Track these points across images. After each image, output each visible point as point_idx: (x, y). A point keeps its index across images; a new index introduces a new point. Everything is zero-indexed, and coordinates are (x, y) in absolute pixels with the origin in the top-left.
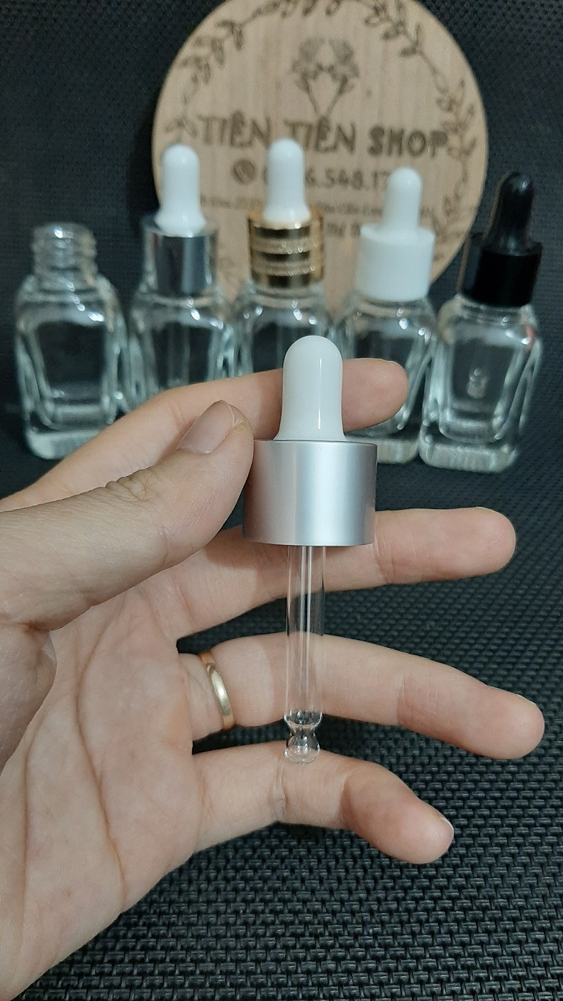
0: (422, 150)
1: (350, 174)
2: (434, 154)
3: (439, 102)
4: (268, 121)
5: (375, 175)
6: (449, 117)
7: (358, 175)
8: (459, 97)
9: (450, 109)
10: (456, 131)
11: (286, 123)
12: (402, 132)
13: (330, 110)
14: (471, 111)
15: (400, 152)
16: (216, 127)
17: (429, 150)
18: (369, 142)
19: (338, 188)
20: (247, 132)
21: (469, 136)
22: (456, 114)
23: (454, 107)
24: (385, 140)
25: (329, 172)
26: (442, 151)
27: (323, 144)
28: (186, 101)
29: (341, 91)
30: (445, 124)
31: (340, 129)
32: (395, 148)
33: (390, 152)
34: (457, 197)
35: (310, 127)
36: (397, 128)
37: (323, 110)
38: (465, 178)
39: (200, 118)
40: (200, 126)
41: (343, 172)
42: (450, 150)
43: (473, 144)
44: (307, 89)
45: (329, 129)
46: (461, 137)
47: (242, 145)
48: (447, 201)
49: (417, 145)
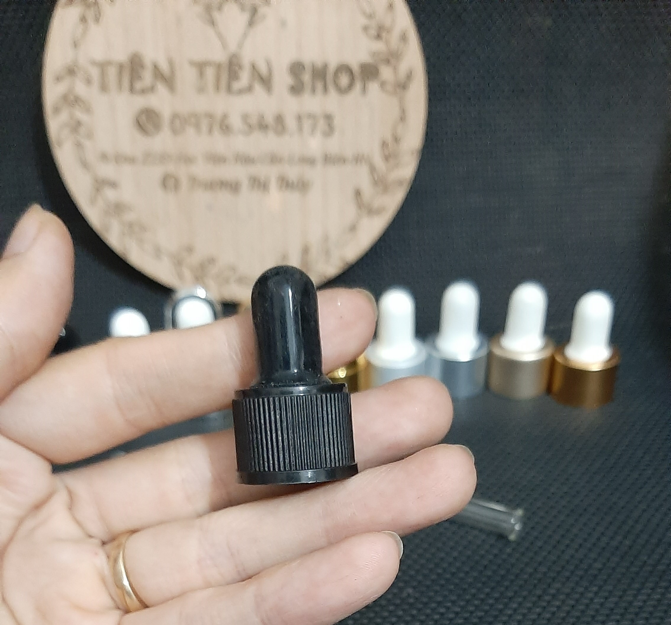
0: (351, 86)
1: (270, 119)
2: (364, 89)
3: (366, 29)
4: (171, 63)
5: (299, 118)
6: (379, 46)
7: (279, 119)
8: (388, 23)
9: (378, 37)
10: (388, 62)
11: (193, 63)
12: (325, 67)
13: (240, 45)
14: (404, 38)
15: (325, 89)
16: (112, 72)
17: (358, 86)
18: (289, 80)
19: (257, 136)
20: (147, 77)
21: (403, 67)
22: (387, 43)
23: (384, 35)
24: (307, 77)
25: (245, 118)
26: (373, 87)
27: (236, 86)
28: (76, 45)
29: (251, 23)
30: (374, 54)
31: (254, 67)
32: (319, 86)
33: (313, 90)
34: (396, 140)
35: (219, 67)
36: (319, 64)
37: (233, 47)
38: (403, 118)
39: (94, 63)
40: (95, 73)
41: (262, 117)
42: (383, 85)
43: (409, 76)
44: (212, 23)
45: (240, 67)
46: (395, 69)
47: (143, 91)
48: (384, 144)
49: (344, 80)
